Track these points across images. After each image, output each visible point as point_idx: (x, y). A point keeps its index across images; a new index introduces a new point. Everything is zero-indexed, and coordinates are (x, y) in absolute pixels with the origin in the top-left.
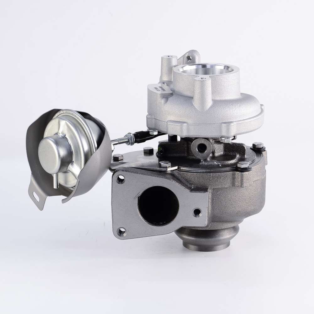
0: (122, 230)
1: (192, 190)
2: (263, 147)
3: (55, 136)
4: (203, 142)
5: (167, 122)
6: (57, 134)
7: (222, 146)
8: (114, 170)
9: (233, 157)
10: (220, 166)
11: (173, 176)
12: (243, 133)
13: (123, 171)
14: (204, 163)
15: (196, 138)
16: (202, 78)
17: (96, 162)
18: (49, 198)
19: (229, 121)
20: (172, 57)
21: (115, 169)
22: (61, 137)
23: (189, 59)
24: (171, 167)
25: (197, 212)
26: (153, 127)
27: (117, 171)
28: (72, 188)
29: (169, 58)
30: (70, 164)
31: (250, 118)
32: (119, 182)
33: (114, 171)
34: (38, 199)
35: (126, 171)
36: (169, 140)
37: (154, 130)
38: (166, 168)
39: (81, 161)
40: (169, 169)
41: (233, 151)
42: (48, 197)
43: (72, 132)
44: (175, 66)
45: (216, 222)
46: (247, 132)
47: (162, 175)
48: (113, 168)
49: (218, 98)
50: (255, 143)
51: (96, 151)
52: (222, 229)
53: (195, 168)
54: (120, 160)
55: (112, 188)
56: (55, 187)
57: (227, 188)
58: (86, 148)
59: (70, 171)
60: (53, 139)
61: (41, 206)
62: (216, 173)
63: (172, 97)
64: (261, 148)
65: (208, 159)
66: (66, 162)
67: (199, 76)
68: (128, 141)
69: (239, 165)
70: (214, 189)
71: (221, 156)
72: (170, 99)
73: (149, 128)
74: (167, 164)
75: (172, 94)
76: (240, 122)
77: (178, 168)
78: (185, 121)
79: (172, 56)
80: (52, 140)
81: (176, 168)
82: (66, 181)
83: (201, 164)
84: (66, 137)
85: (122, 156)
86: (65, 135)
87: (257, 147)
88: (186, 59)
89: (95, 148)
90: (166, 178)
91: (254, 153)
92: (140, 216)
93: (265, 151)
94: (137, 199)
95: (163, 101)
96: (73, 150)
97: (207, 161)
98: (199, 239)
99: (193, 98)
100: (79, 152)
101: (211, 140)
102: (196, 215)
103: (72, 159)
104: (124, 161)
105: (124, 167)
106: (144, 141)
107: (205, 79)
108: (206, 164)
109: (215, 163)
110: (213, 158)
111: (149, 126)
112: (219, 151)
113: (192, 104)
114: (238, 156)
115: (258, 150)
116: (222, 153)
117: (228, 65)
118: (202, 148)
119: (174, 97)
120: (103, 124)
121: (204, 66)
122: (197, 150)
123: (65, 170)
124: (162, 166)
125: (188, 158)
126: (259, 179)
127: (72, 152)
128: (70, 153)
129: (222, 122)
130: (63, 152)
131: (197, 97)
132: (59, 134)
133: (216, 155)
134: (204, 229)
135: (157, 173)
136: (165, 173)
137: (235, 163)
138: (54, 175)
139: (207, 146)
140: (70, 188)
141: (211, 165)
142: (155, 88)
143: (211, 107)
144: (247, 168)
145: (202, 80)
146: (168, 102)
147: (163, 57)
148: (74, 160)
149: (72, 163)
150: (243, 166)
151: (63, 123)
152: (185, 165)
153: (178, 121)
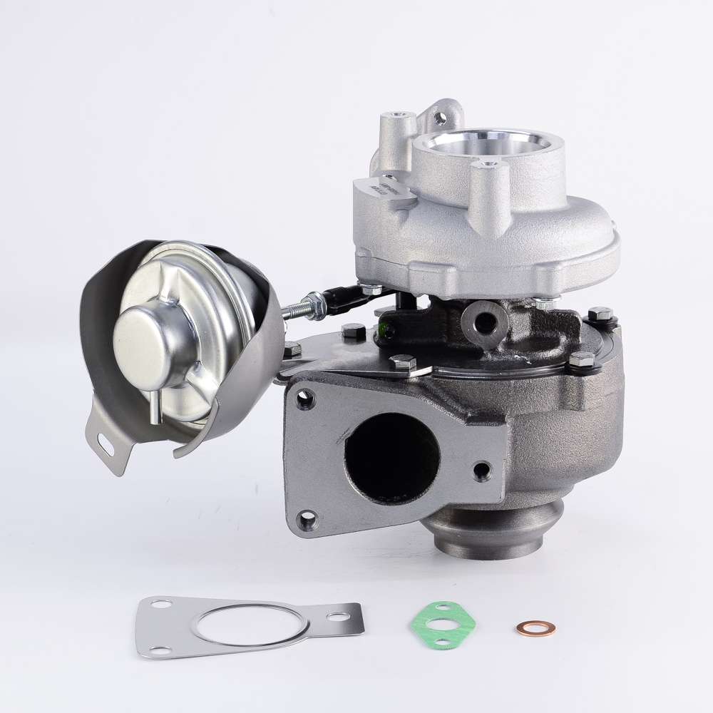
0: (308, 516)
1: (469, 421)
2: (611, 318)
3: (153, 304)
4: (487, 309)
5: (408, 266)
6: (157, 298)
7: (526, 317)
8: (288, 378)
9: (554, 344)
10: (529, 362)
11: (423, 387)
12: (582, 287)
13: (310, 380)
14: (490, 356)
15: (471, 300)
16: (488, 164)
17: (255, 362)
18: (139, 447)
19: (552, 260)
20: (406, 116)
21: (291, 376)
22: (167, 304)
23: (441, 119)
24: (418, 369)
25: (482, 470)
26: (372, 277)
27: (295, 381)
28: (192, 422)
29: (398, 120)
30: (192, 368)
31: (594, 253)
32: (302, 405)
33: (289, 382)
34: (110, 450)
35: (317, 380)
36: (397, 306)
37: (374, 283)
38: (407, 370)
39: (218, 361)
40: (415, 374)
41: (552, 329)
42: (138, 445)
43: (195, 292)
44: (413, 137)
45: (519, 491)
46: (588, 285)
47: (401, 388)
48: (285, 374)
49: (522, 208)
50: (594, 308)
51: (252, 336)
52: (529, 508)
53: (473, 370)
54: (294, 356)
55: (285, 420)
56: (154, 420)
57: (546, 414)
58: (230, 329)
59: (190, 384)
60: (150, 310)
61: (118, 466)
62: (523, 378)
63: (417, 208)
64: (608, 320)
65: (500, 349)
66: (182, 363)
67: (479, 159)
68: (313, 311)
69: (572, 361)
70: (517, 416)
71: (525, 340)
72: (413, 212)
73: (361, 280)
74: (409, 361)
75: (415, 202)
76: (575, 262)
77: (433, 370)
78: (451, 260)
79: (404, 114)
80: (150, 312)
81: (429, 370)
82: (180, 407)
83: (483, 359)
84: (180, 306)
85: (299, 345)
86: (178, 301)
87: (599, 317)
88: (432, 120)
89: (250, 328)
90: (410, 394)
91: (596, 333)
92: (350, 482)
93: (616, 326)
94: (343, 444)
95: (396, 217)
96: (198, 335)
97: (498, 352)
98: (479, 532)
99: (466, 209)
100: (212, 340)
101: (506, 305)
102: (479, 477)
103: (196, 357)
104: (304, 358)
105: (311, 371)
106: (345, 310)
107: (496, 164)
108: (495, 359)
109: (516, 356)
110: (510, 345)
111: (362, 276)
112: (521, 328)
113: (466, 224)
114: (563, 339)
115: (602, 325)
116: (527, 333)
117: (537, 133)
118: (487, 323)
119: (421, 207)
120: (261, 273)
121: (483, 135)
122: (475, 329)
123: (178, 380)
124: (397, 366)
125: (449, 346)
126: (613, 391)
127: (197, 338)
128: (191, 342)
129: (536, 262)
130: (175, 340)
131: (476, 206)
132: (161, 298)
133: (515, 338)
134: (492, 509)
135: (387, 383)
136: (406, 383)
137: (561, 355)
138: (152, 393)
139: (498, 317)
140: (185, 423)
141: (508, 361)
142: (372, 187)
143: (511, 229)
144: (591, 366)
145: (489, 167)
146: (410, 219)
147: (384, 115)
148: (200, 357)
149: (197, 367)
150: (582, 363)
151: (171, 272)
152: (447, 364)
153: (435, 261)
